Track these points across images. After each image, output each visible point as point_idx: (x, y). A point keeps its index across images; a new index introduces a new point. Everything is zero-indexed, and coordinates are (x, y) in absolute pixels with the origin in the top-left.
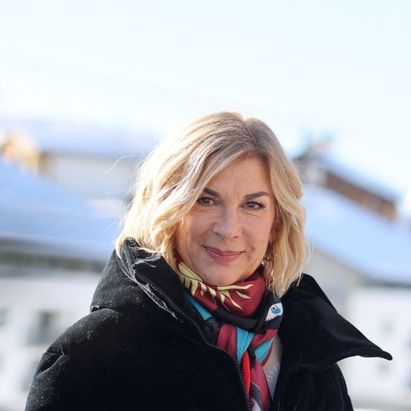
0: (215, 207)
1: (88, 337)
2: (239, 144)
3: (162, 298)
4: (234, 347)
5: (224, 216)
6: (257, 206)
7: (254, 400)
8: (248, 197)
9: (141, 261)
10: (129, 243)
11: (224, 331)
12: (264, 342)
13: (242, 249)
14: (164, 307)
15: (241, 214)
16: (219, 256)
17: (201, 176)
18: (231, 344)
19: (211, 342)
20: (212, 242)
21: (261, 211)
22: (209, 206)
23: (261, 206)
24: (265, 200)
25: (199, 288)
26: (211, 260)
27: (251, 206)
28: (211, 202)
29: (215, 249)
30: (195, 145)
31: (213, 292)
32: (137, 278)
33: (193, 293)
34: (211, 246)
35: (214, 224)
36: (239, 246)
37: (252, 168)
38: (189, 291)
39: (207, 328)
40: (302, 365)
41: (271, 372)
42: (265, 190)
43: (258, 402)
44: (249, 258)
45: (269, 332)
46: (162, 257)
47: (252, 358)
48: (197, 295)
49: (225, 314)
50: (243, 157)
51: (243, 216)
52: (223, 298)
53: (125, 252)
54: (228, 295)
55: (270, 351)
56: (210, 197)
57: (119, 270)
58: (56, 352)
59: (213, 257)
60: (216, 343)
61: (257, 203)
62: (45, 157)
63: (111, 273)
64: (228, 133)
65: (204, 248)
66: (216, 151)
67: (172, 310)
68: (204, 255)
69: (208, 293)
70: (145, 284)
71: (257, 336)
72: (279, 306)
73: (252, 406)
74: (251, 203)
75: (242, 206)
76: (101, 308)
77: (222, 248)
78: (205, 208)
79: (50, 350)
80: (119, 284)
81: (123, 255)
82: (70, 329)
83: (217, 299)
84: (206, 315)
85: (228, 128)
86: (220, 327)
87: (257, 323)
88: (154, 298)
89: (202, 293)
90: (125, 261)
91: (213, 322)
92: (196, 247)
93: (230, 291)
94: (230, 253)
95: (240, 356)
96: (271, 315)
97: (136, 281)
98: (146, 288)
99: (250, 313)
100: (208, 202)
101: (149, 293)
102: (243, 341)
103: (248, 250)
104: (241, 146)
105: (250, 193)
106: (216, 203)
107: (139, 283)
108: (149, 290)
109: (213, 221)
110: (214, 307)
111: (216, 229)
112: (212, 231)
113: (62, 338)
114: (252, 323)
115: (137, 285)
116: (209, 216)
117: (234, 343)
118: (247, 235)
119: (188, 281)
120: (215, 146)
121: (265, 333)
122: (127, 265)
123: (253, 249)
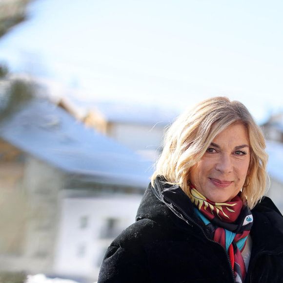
0: (217, 154)
1: (135, 236)
2: (232, 116)
3: (180, 212)
4: (224, 241)
5: (223, 160)
6: (241, 154)
7: (237, 273)
8: (237, 148)
9: (167, 190)
10: (159, 179)
11: (218, 232)
12: (242, 238)
13: (232, 180)
14: (182, 217)
15: (232, 158)
16: (219, 184)
17: (209, 135)
18: (222, 240)
19: (210, 238)
20: (215, 176)
21: (244, 156)
22: (213, 153)
23: (244, 153)
24: (246, 150)
25: (204, 205)
26: (214, 186)
27: (237, 154)
28: (214, 151)
29: (217, 180)
30: (204, 116)
31: (212, 207)
32: (164, 200)
33: (200, 208)
34: (215, 178)
35: (216, 165)
36: (231, 178)
37: (239, 130)
38: (197, 207)
39: (207, 230)
40: (264, 251)
41: (245, 257)
42: (246, 143)
43: (239, 275)
44: (236, 185)
45: (245, 232)
46: (179, 187)
47: (235, 248)
48: (202, 210)
49: (219, 222)
50: (234, 124)
51: (233, 159)
52: (218, 211)
53: (157, 184)
54: (221, 209)
55: (245, 244)
56: (214, 148)
57: (153, 195)
58: (116, 246)
59: (215, 184)
60: (213, 238)
61: (242, 152)
62: (110, 125)
63: (148, 197)
64: (224, 109)
65: (209, 179)
66: (218, 120)
67: (186, 219)
68: (210, 184)
69: (209, 208)
70: (169, 203)
71: (238, 235)
72: (251, 216)
73: (236, 277)
74: (237, 152)
75: (233, 153)
76: (142, 218)
77: (221, 179)
78: (211, 155)
79: (112, 245)
80: (153, 204)
81: (156, 186)
82: (124, 231)
83: (215, 212)
84: (207, 222)
85: (224, 106)
86: (215, 229)
87: (238, 227)
88: (175, 211)
89: (205, 208)
90: (157, 189)
91: (211, 226)
92: (205, 178)
93: (223, 206)
94: (226, 182)
95: (227, 247)
96: (246, 222)
97: (164, 202)
98: (170, 206)
99: (234, 221)
100: (212, 151)
101: (172, 208)
102: (229, 238)
103: (236, 180)
104: (233, 117)
105: (238, 145)
106: (217, 152)
107: (165, 203)
108: (172, 207)
109: (216, 162)
110: (212, 217)
111: (218, 168)
112: (215, 169)
113: (119, 237)
114: (235, 227)
115: (164, 204)
116: (214, 159)
117: (224, 239)
118: (236, 171)
119: (197, 200)
120: (216, 117)
121: (242, 233)
122: (158, 192)
123: (239, 179)
